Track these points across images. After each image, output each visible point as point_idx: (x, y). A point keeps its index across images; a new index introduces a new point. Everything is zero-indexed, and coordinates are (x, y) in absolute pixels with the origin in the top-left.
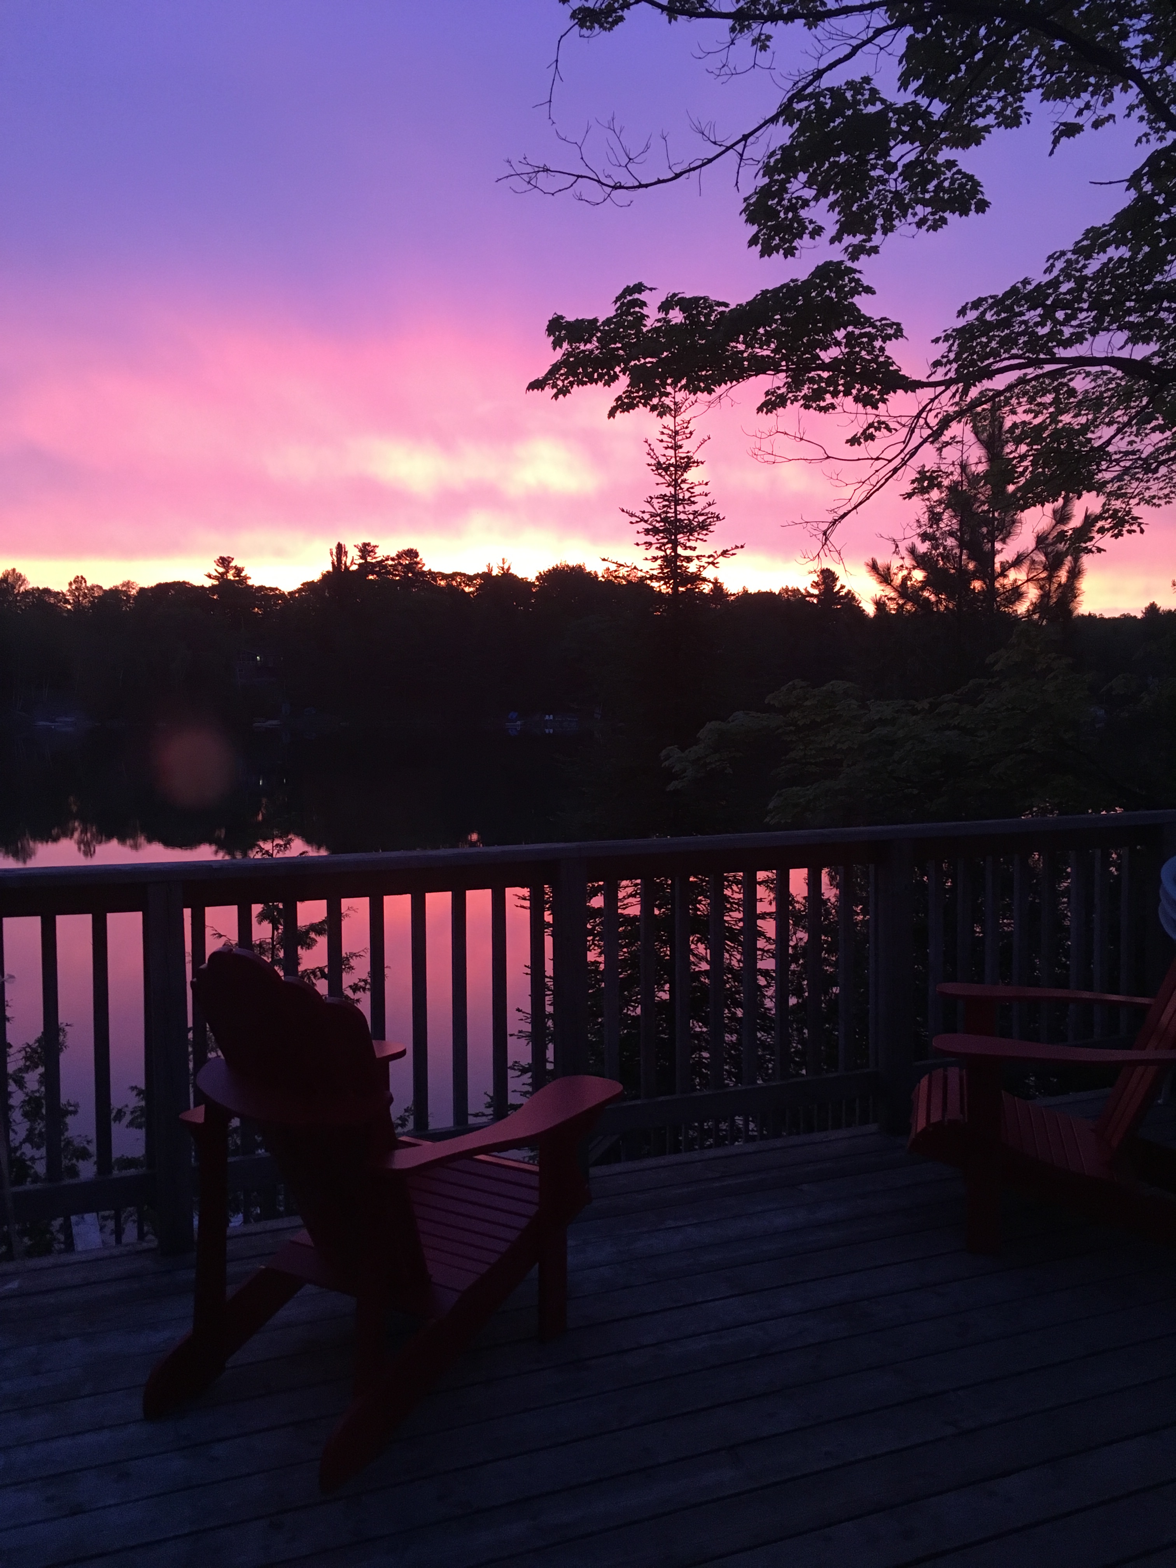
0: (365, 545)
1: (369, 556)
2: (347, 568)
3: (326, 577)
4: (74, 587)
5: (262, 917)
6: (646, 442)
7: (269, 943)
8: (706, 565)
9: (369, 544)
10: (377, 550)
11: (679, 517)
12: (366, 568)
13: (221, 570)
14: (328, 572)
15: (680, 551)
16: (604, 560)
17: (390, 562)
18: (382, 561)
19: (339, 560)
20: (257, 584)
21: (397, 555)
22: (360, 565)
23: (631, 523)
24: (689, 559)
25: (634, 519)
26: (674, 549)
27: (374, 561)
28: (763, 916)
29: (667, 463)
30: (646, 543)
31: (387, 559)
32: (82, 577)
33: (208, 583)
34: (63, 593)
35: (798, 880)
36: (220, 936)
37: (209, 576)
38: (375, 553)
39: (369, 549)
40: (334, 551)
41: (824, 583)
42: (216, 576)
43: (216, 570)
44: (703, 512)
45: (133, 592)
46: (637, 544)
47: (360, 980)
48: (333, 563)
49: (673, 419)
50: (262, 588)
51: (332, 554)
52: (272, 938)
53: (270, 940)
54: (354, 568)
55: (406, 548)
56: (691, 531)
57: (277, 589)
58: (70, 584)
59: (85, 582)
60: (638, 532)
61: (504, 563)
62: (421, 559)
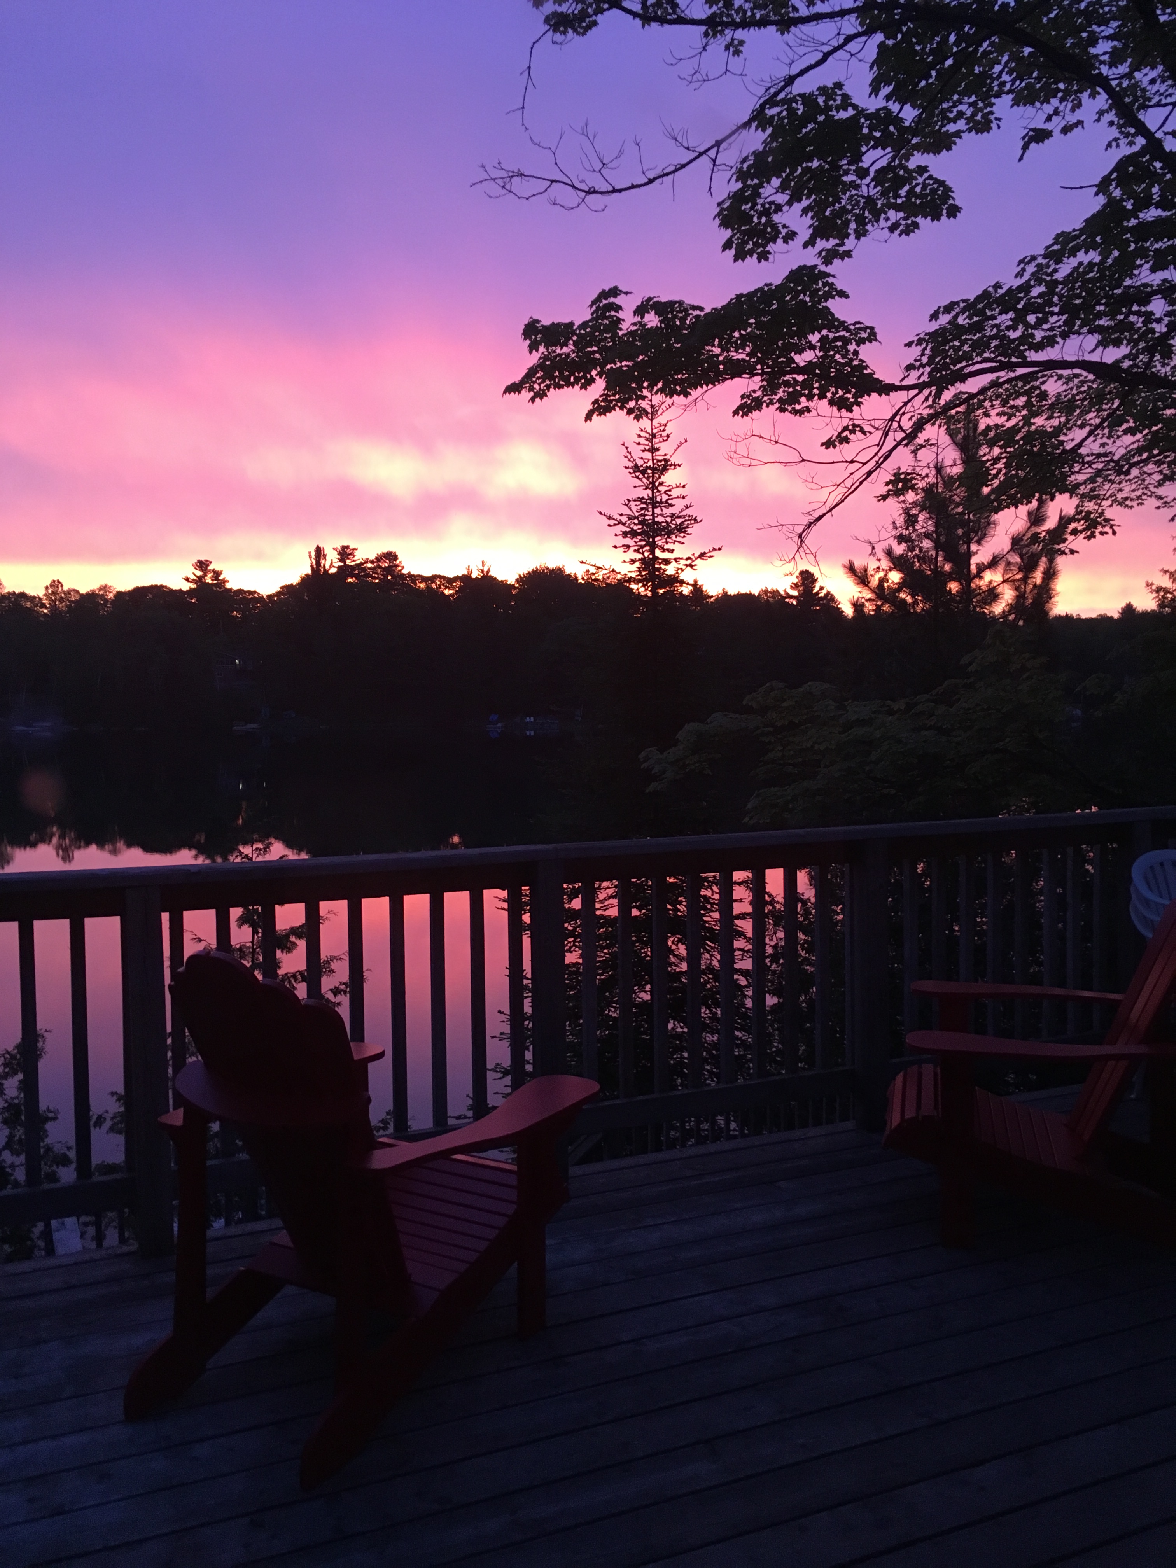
0: (344, 548)
1: (348, 559)
2: (326, 571)
3: (305, 580)
4: (50, 591)
5: (242, 921)
6: (623, 445)
7: (249, 947)
8: (684, 567)
9: (348, 547)
10: (356, 553)
11: (656, 520)
12: (344, 571)
13: (199, 573)
14: (307, 575)
15: (658, 553)
16: (582, 562)
17: (369, 565)
18: (362, 564)
19: (318, 563)
20: (235, 588)
21: (376, 558)
22: (339, 568)
23: (609, 525)
24: (667, 562)
25: (612, 522)
26: (652, 552)
27: (353, 564)
28: (743, 916)
29: (644, 466)
30: (624, 546)
31: (366, 562)
32: (59, 581)
33: (186, 586)
34: (39, 598)
35: (775, 879)
36: (200, 940)
37: (187, 580)
38: (354, 556)
39: (348, 551)
40: (313, 554)
41: (803, 584)
42: (194, 580)
43: (194, 574)
44: (681, 514)
45: (111, 596)
46: (616, 547)
47: (341, 983)
48: (312, 566)
49: (650, 422)
50: (240, 591)
51: (310, 557)
52: (252, 942)
53: (250, 944)
54: (333, 571)
55: (385, 551)
56: (669, 534)
57: (255, 592)
58: (47, 588)
59: (62, 586)
60: (616, 535)
61: (483, 566)
62: (400, 562)
